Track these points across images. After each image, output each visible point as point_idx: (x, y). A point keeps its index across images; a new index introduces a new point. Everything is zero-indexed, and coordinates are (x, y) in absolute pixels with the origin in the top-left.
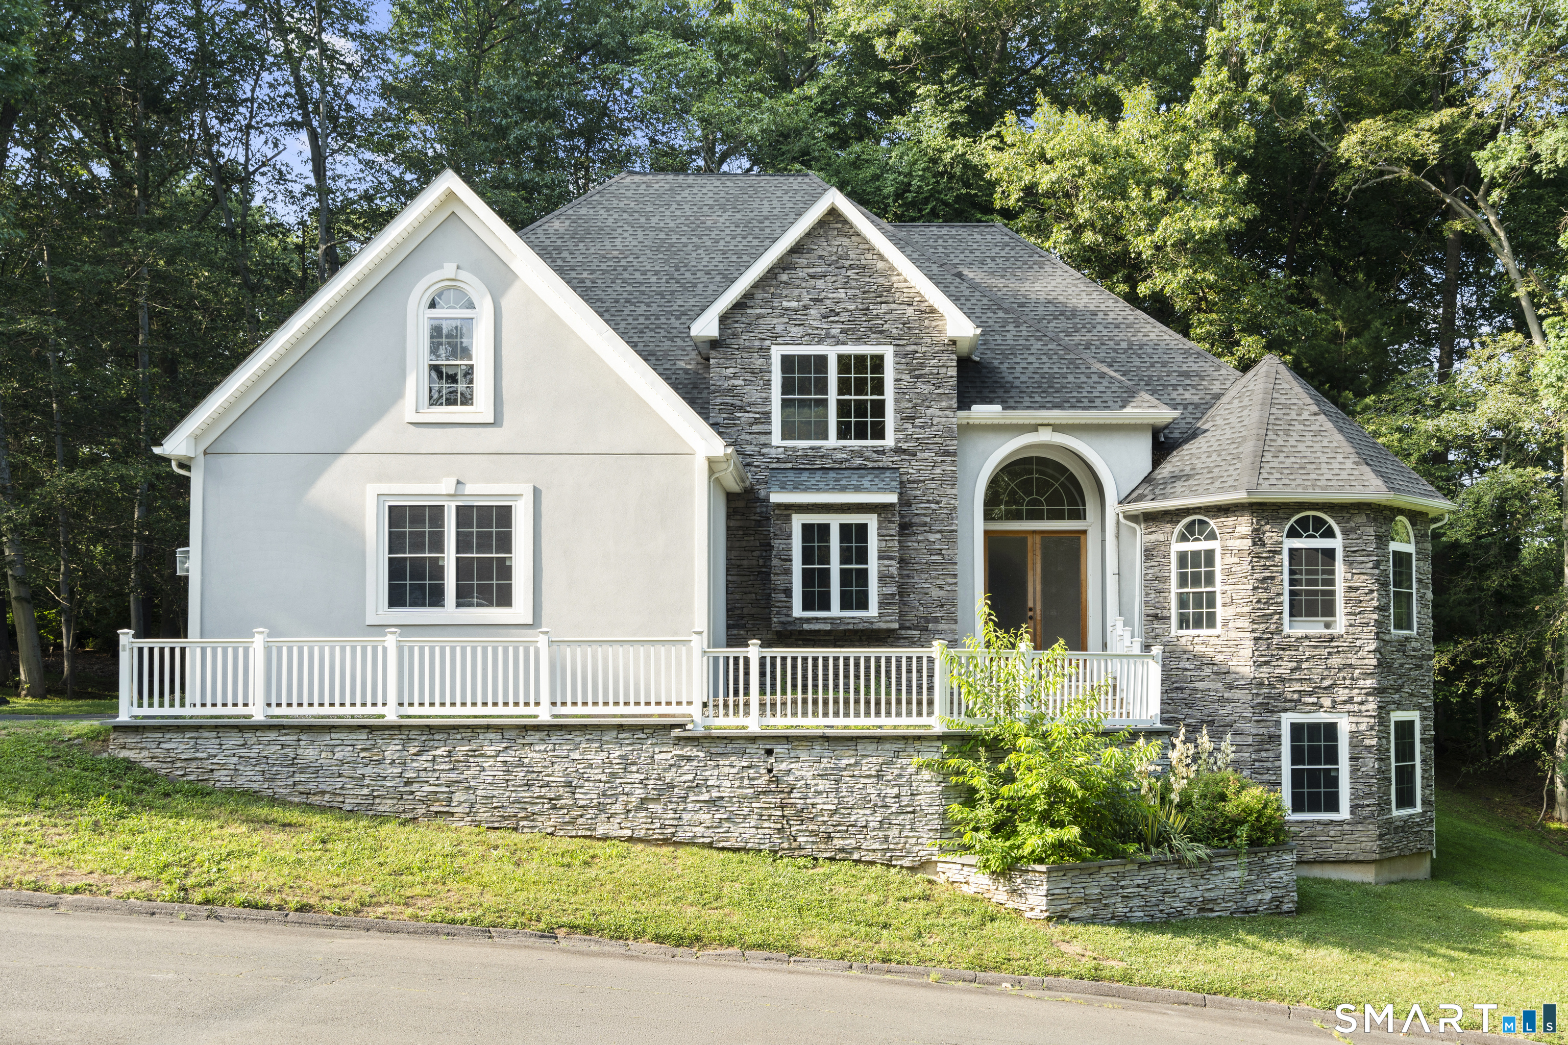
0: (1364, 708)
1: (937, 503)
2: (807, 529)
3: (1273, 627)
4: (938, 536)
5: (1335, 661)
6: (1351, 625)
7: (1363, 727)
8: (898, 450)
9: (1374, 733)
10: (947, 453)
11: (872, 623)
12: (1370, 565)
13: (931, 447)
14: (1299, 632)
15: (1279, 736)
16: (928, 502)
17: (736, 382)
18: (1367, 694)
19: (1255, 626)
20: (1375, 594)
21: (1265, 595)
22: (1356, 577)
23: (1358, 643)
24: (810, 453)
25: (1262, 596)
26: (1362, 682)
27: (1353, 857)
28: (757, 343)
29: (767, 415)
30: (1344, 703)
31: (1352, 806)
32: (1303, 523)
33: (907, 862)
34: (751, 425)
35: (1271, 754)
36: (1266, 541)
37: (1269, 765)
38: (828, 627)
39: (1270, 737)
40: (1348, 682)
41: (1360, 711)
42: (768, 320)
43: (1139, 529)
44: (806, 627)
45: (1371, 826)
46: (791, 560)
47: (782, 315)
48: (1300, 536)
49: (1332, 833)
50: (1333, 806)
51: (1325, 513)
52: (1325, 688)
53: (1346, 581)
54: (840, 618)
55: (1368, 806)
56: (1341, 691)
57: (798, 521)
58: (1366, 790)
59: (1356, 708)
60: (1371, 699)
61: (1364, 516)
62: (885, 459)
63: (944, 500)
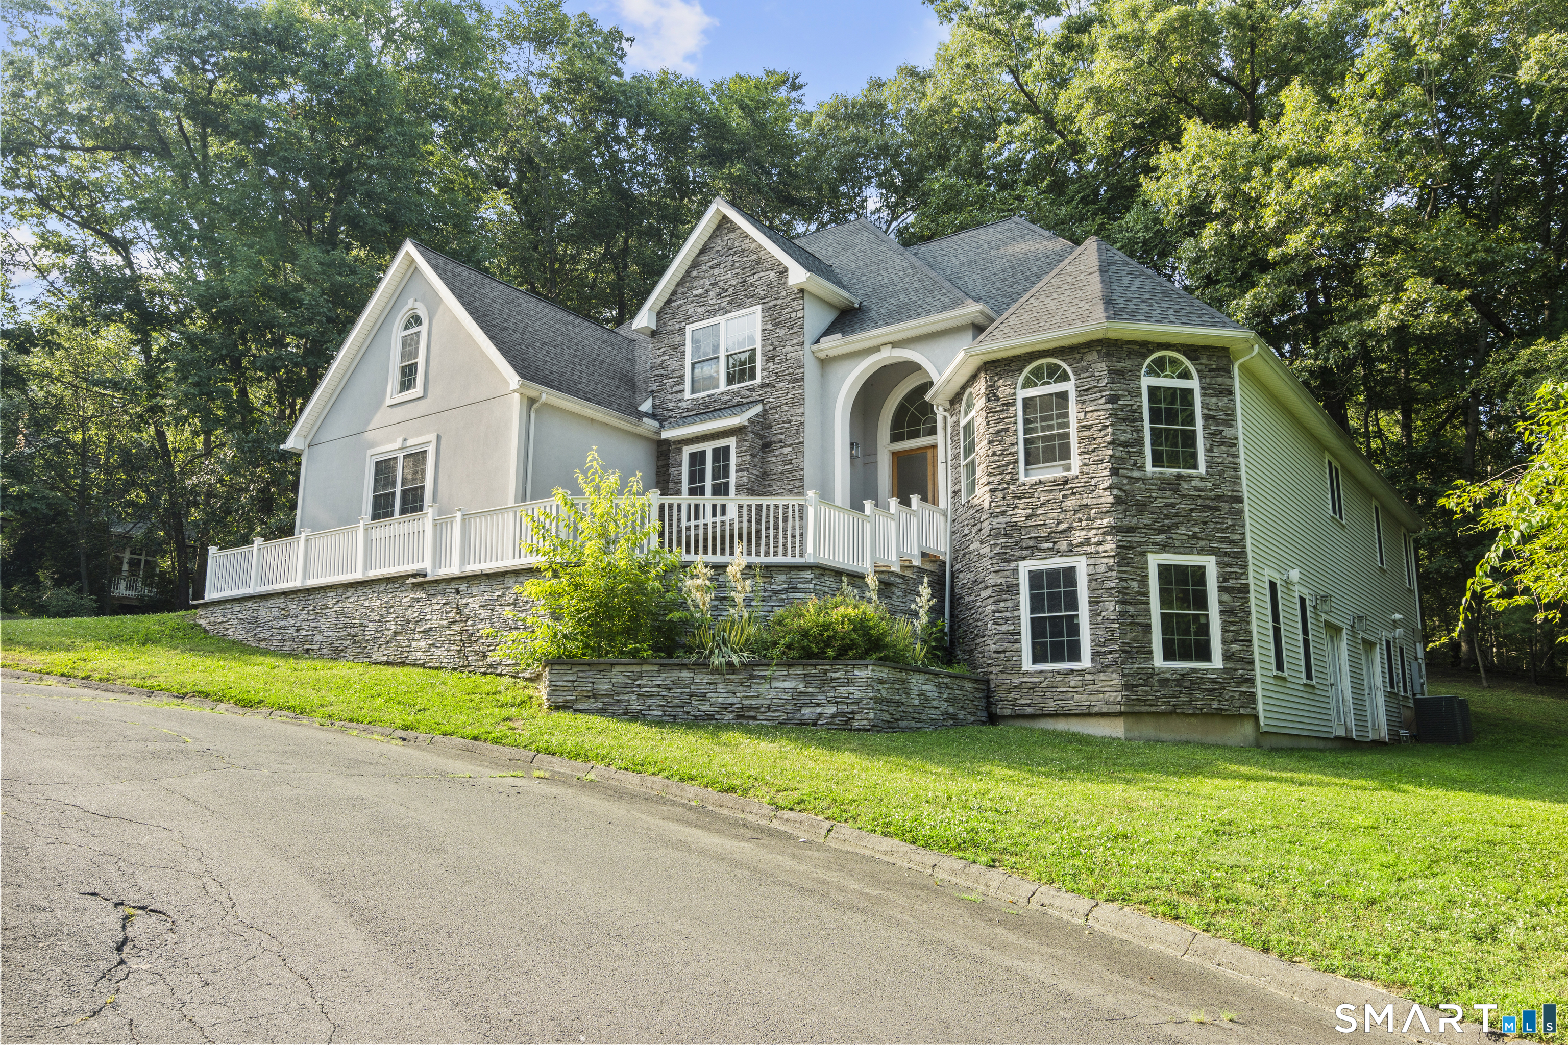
0: (1101, 548)
1: (789, 422)
2: (693, 456)
3: (1008, 477)
4: (790, 449)
5: (1071, 503)
6: (1085, 465)
7: (1102, 569)
8: (763, 386)
9: (1114, 574)
10: (796, 380)
12: (1103, 400)
13: (785, 377)
14: (1033, 479)
15: (1017, 585)
16: (783, 422)
17: (664, 358)
18: (1104, 534)
19: (992, 479)
20: (1110, 430)
21: (1000, 448)
22: (1089, 415)
23: (1093, 482)
24: (707, 400)
25: (996, 449)
26: (1099, 522)
27: (1096, 710)
28: (678, 326)
29: (682, 377)
30: (1081, 545)
31: (1093, 654)
32: (1037, 373)
33: (527, 675)
34: (672, 387)
35: (1009, 604)
36: (999, 394)
37: (1008, 615)
39: (1008, 587)
40: (1084, 523)
41: (1097, 553)
42: (684, 308)
45: (1114, 675)
47: (692, 302)
48: (1036, 385)
49: (1072, 684)
50: (1075, 655)
51: (1056, 357)
52: (1061, 532)
53: (1079, 420)
55: (1110, 652)
56: (1078, 533)
57: (687, 451)
58: (1108, 636)
59: (1092, 549)
60: (1109, 538)
61: (1095, 353)
62: (754, 394)
63: (794, 419)
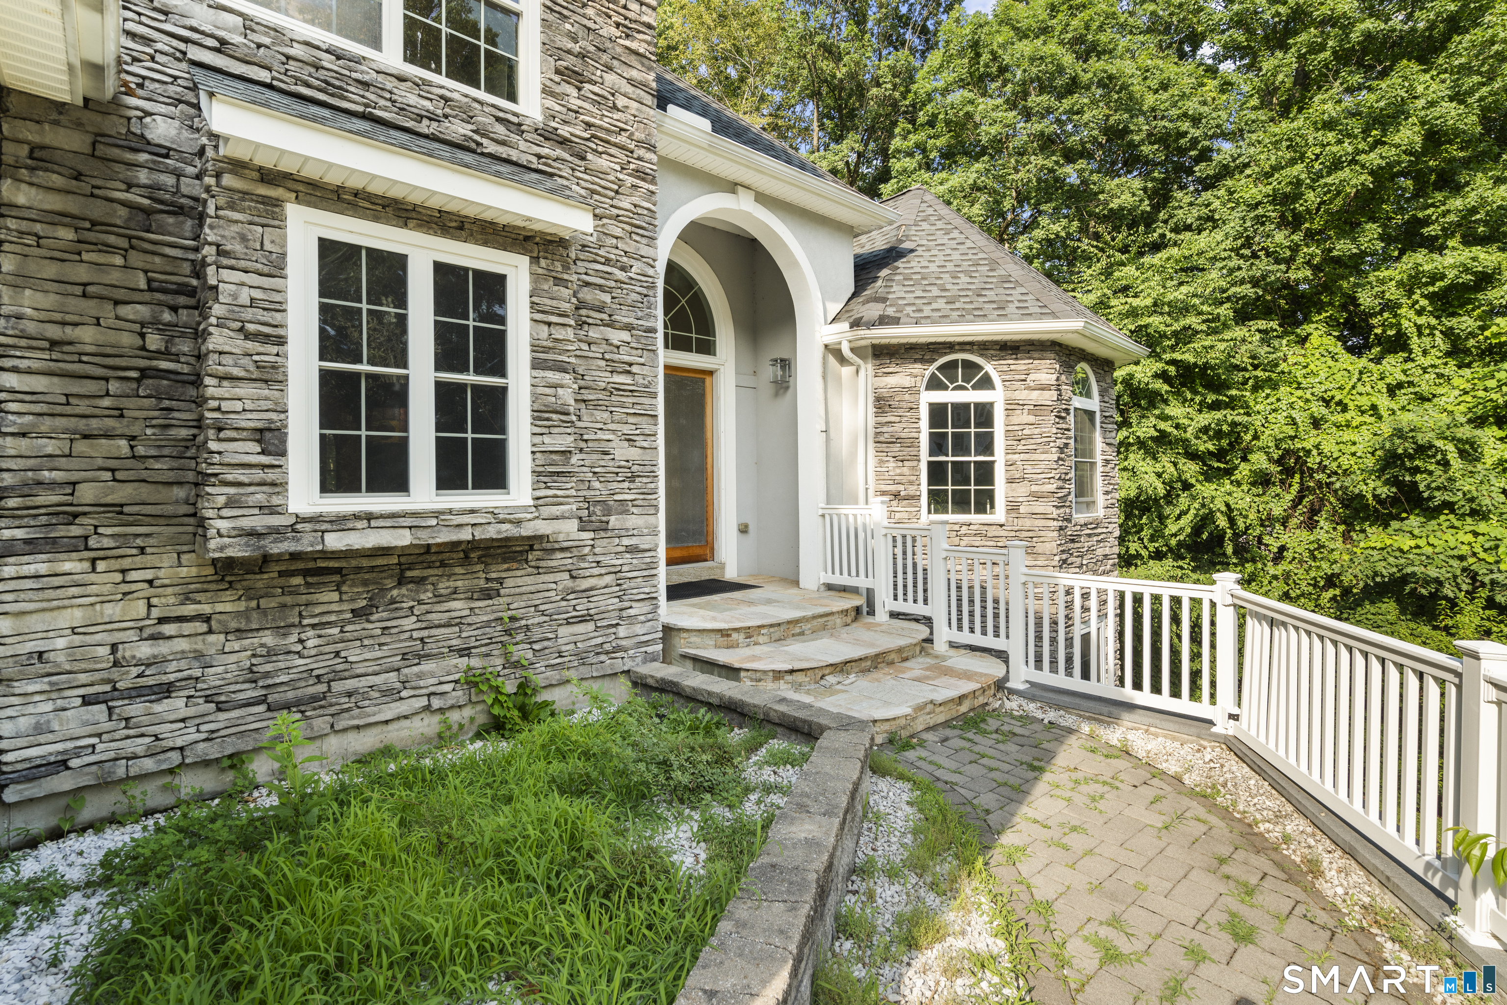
1: (623, 269)
8: (548, 134)
11: (518, 523)
13: (613, 151)
16: (608, 262)
19: (1058, 511)
38: (403, 539)
43: (868, 368)
44: (335, 541)
46: (281, 341)
54: (437, 514)
57: (304, 228)
62: (523, 145)
63: (637, 267)
